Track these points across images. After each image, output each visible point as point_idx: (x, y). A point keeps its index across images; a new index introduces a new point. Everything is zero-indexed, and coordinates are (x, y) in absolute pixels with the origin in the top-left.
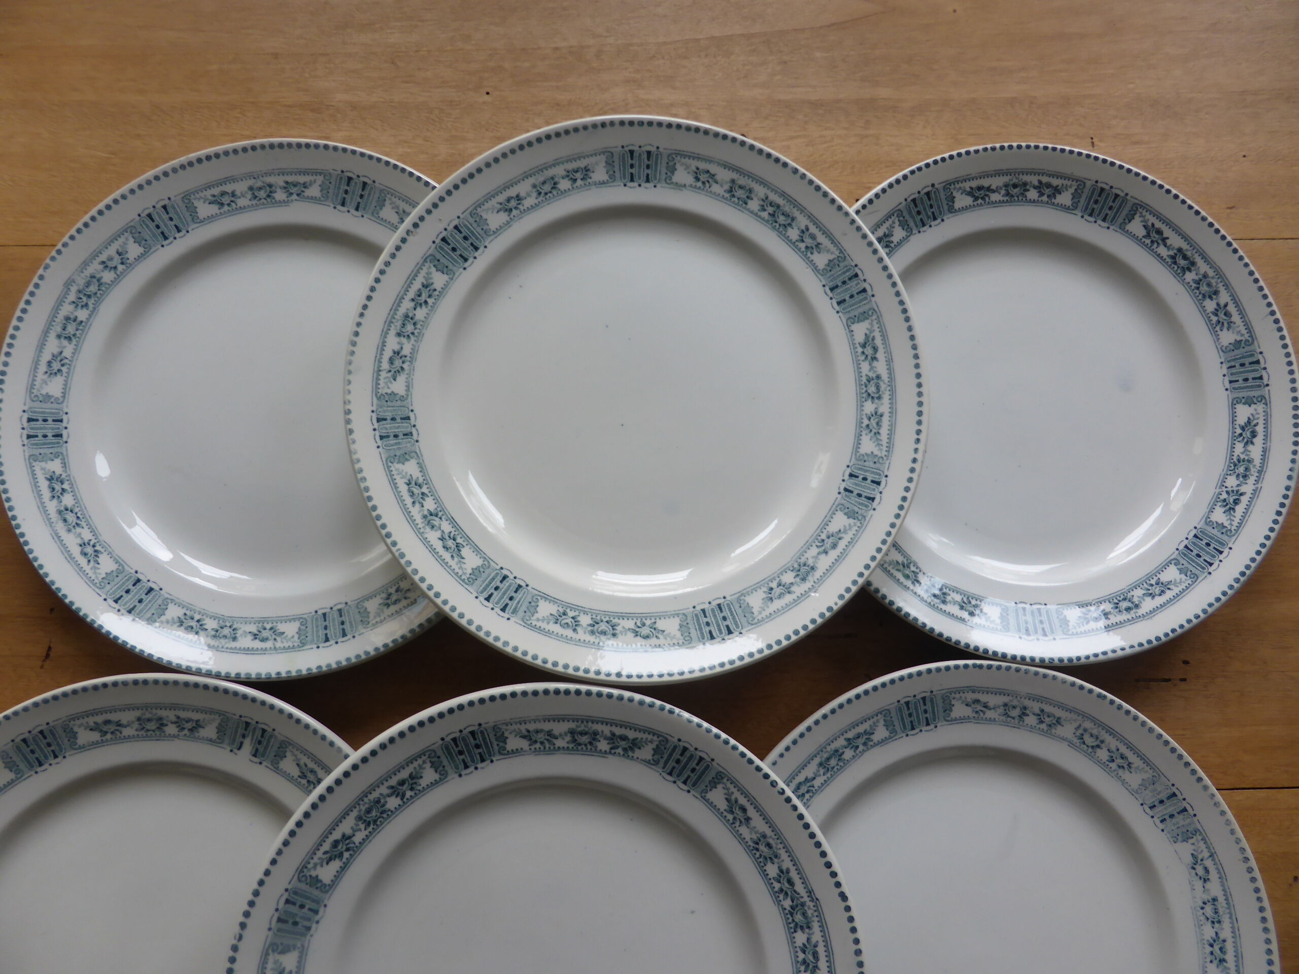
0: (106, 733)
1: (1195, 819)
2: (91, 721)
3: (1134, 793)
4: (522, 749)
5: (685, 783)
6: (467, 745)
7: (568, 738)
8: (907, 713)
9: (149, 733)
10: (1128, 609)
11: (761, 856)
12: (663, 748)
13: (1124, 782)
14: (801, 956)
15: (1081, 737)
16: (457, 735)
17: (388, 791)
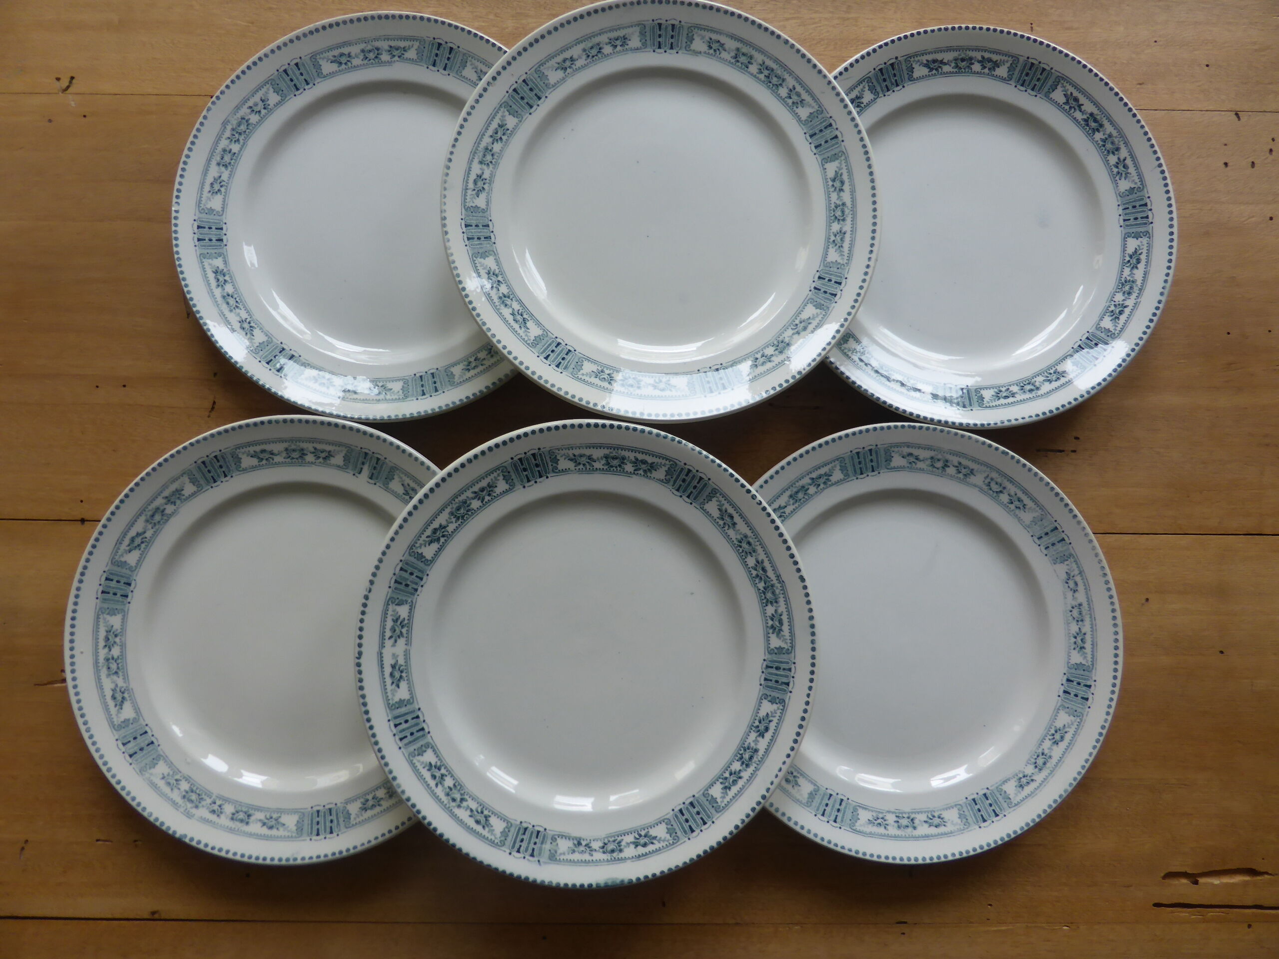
0: (262, 459)
1: (1070, 546)
2: (251, 449)
3: (1026, 527)
4: (569, 469)
5: (688, 497)
7: (604, 462)
8: (858, 460)
9: (294, 460)
10: (1031, 391)
11: (743, 551)
12: (673, 470)
13: (1019, 519)
14: (770, 623)
15: (989, 485)
16: (523, 456)
17: (473, 495)
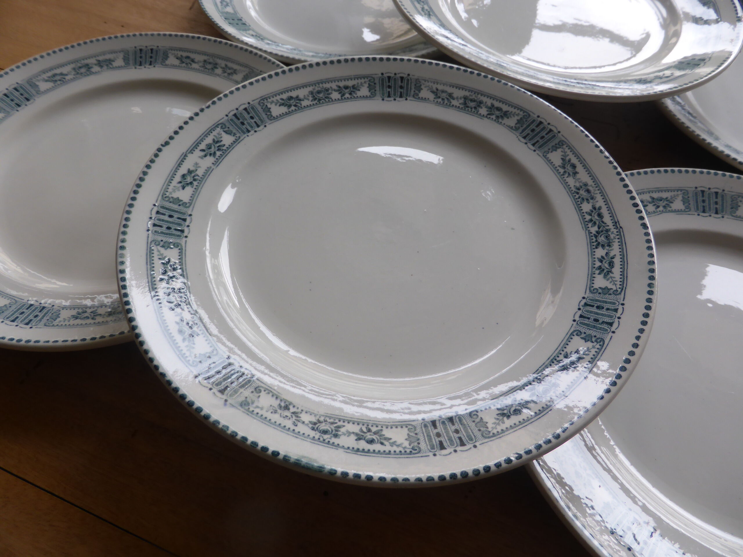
0: (183, 62)
2: (180, 53)
4: (428, 99)
5: (533, 145)
6: (395, 84)
7: (462, 101)
8: (701, 199)
9: (205, 70)
11: (579, 197)
12: (525, 120)
14: (598, 264)
17: (336, 88)
